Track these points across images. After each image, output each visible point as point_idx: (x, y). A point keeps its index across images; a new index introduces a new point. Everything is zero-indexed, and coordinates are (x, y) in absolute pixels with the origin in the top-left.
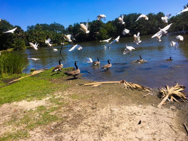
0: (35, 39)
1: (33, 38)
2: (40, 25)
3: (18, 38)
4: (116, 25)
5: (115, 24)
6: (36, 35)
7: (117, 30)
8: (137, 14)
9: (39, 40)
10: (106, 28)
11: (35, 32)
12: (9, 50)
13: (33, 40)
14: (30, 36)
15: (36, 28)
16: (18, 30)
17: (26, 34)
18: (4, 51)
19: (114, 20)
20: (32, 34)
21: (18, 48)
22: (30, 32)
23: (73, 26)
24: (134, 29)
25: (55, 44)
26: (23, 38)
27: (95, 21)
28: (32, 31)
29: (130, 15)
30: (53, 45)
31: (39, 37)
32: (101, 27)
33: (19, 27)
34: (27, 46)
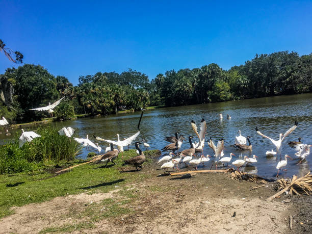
0: (94, 101)
4: (247, 74)
6: (95, 94)
7: (248, 84)
9: (101, 102)
10: (227, 80)
11: (94, 88)
13: (90, 103)
14: (85, 95)
15: (96, 81)
16: (63, 85)
17: (76, 91)
18: (35, 122)
20: (87, 92)
21: (62, 117)
22: (85, 88)
23: (165, 76)
25: (129, 111)
26: (71, 98)
28: (87, 85)
30: (126, 111)
31: (100, 96)
32: (217, 77)
33: (64, 78)
34: (78, 113)
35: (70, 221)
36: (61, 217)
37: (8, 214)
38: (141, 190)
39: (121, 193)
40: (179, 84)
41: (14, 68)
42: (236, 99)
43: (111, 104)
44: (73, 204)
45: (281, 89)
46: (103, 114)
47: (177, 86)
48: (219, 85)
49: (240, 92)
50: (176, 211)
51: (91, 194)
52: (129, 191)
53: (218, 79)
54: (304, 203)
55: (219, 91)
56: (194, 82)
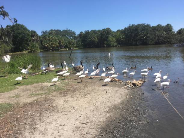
0: (49, 44)
1: (46, 42)
2: (54, 30)
3: (33, 41)
5: (124, 33)
6: (49, 40)
7: (125, 38)
8: (146, 24)
9: (52, 44)
10: (114, 36)
11: (49, 37)
12: (25, 52)
13: (47, 45)
14: (44, 40)
15: (50, 33)
16: (34, 34)
17: (40, 38)
18: (20, 52)
19: (123, 29)
20: (45, 39)
21: (33, 51)
22: (44, 37)
23: (84, 33)
24: (142, 39)
25: (66, 49)
26: (37, 41)
27: (104, 29)
28: (46, 36)
29: (138, 25)
30: (64, 50)
31: (52, 41)
32: (110, 35)
33: (34, 31)
34: (40, 49)
35: (41, 92)
36: (37, 90)
37: (15, 89)
38: (70, 83)
39: (61, 83)
40: (90, 37)
41: (10, 25)
42: (118, 46)
43: (57, 45)
44: (42, 86)
45: (141, 42)
46: (53, 50)
47: (90, 38)
48: (110, 39)
49: (121, 43)
50: (84, 90)
51: (49, 83)
52: (65, 83)
53: (110, 36)
54: (135, 90)
55: (110, 42)
56: (98, 37)
